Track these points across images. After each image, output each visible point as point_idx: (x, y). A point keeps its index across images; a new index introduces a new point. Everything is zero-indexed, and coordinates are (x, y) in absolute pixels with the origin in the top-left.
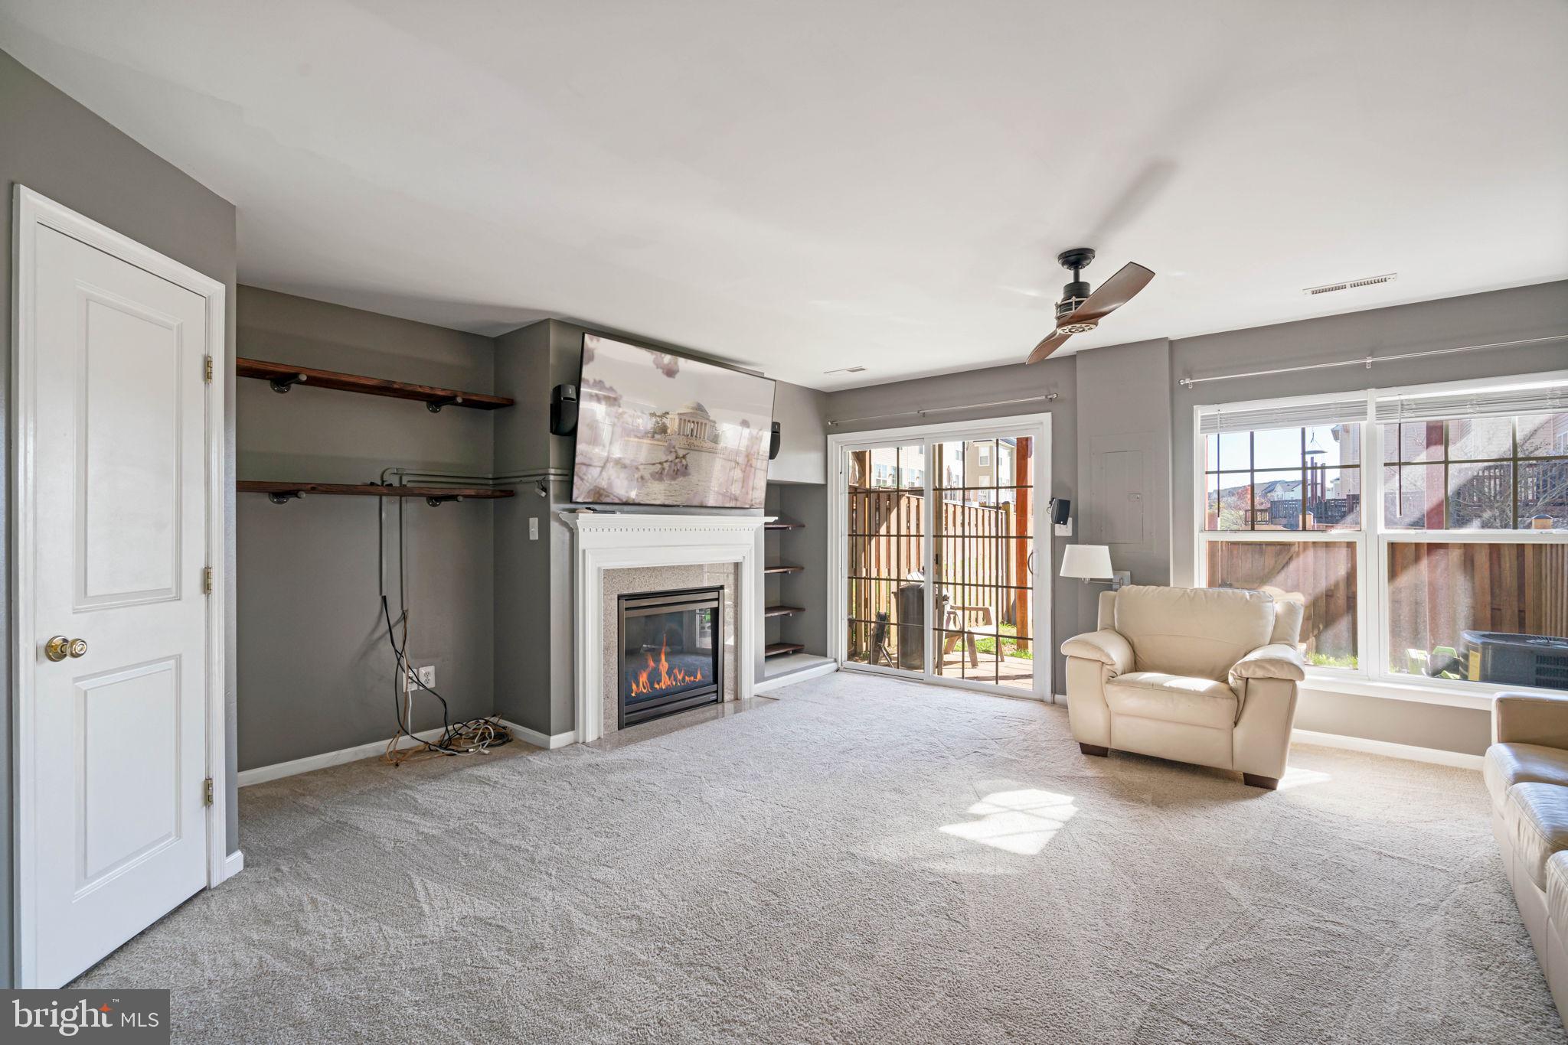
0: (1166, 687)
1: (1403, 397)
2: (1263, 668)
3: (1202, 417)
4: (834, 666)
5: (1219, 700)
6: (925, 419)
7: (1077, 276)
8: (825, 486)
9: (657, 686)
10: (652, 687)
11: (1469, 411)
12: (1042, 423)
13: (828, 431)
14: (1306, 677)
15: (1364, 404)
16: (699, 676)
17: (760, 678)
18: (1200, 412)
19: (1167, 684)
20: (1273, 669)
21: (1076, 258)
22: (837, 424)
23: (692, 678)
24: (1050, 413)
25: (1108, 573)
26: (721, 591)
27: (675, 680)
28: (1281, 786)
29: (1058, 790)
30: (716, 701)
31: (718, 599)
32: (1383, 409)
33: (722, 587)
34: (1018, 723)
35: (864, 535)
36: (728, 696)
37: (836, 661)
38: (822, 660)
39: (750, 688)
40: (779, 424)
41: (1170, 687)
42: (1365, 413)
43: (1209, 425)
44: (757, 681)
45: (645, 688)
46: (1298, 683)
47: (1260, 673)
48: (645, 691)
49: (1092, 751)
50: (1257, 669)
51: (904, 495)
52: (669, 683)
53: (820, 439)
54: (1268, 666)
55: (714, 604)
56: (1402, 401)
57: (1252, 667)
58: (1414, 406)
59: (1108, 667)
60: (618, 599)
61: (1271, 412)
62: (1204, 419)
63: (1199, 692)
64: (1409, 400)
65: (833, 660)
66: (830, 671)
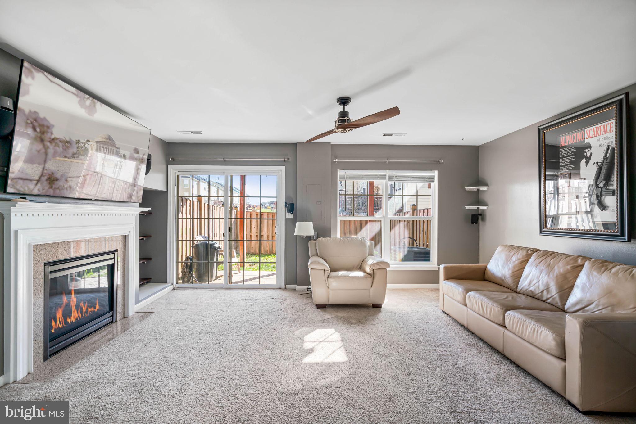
0: (350, 277)
1: (395, 174)
2: (379, 265)
3: (340, 174)
4: (171, 287)
5: (368, 279)
6: (225, 163)
7: (344, 108)
8: (166, 192)
9: (69, 320)
10: (66, 322)
11: (410, 180)
12: (281, 170)
13: (168, 163)
14: (390, 266)
15: (385, 175)
16: (97, 306)
17: (137, 301)
18: (339, 172)
19: (350, 275)
20: (381, 265)
21: (344, 101)
22: (174, 160)
23: (93, 309)
24: (285, 166)
25: (312, 233)
26: (116, 253)
27: (81, 312)
28: (383, 306)
29: (325, 327)
30: (112, 322)
31: (114, 258)
32: (391, 177)
33: (116, 251)
34: (282, 301)
35: (190, 218)
36: (119, 316)
37: (172, 284)
38: (164, 285)
39: (133, 308)
40: (150, 155)
41: (352, 276)
42: (386, 178)
43: (343, 177)
44: (136, 303)
45: (61, 324)
46: (388, 269)
47: (378, 267)
48: (61, 326)
49: (321, 307)
50: (377, 266)
51: (188, 199)
52: (77, 316)
53: (165, 166)
54: (380, 264)
55: (111, 262)
56: (395, 175)
57: (376, 265)
58: (398, 177)
59: (327, 271)
60: (45, 266)
61: (360, 175)
62: (340, 175)
63: (361, 277)
64: (397, 175)
65: (170, 284)
66: (171, 290)
